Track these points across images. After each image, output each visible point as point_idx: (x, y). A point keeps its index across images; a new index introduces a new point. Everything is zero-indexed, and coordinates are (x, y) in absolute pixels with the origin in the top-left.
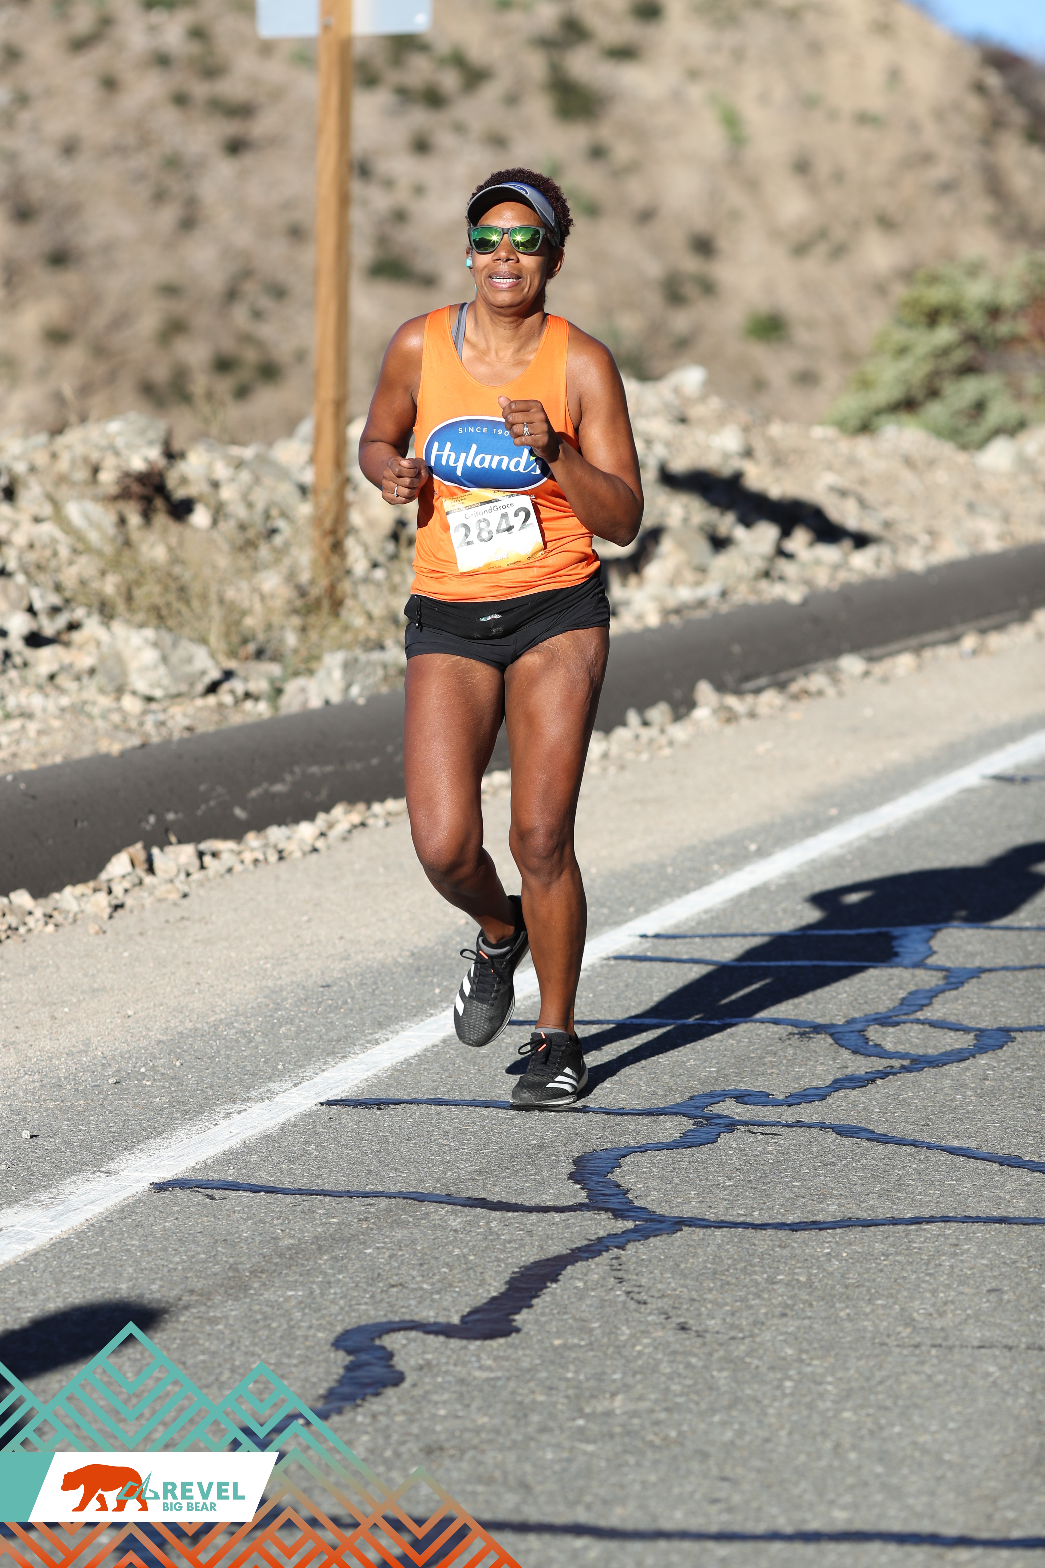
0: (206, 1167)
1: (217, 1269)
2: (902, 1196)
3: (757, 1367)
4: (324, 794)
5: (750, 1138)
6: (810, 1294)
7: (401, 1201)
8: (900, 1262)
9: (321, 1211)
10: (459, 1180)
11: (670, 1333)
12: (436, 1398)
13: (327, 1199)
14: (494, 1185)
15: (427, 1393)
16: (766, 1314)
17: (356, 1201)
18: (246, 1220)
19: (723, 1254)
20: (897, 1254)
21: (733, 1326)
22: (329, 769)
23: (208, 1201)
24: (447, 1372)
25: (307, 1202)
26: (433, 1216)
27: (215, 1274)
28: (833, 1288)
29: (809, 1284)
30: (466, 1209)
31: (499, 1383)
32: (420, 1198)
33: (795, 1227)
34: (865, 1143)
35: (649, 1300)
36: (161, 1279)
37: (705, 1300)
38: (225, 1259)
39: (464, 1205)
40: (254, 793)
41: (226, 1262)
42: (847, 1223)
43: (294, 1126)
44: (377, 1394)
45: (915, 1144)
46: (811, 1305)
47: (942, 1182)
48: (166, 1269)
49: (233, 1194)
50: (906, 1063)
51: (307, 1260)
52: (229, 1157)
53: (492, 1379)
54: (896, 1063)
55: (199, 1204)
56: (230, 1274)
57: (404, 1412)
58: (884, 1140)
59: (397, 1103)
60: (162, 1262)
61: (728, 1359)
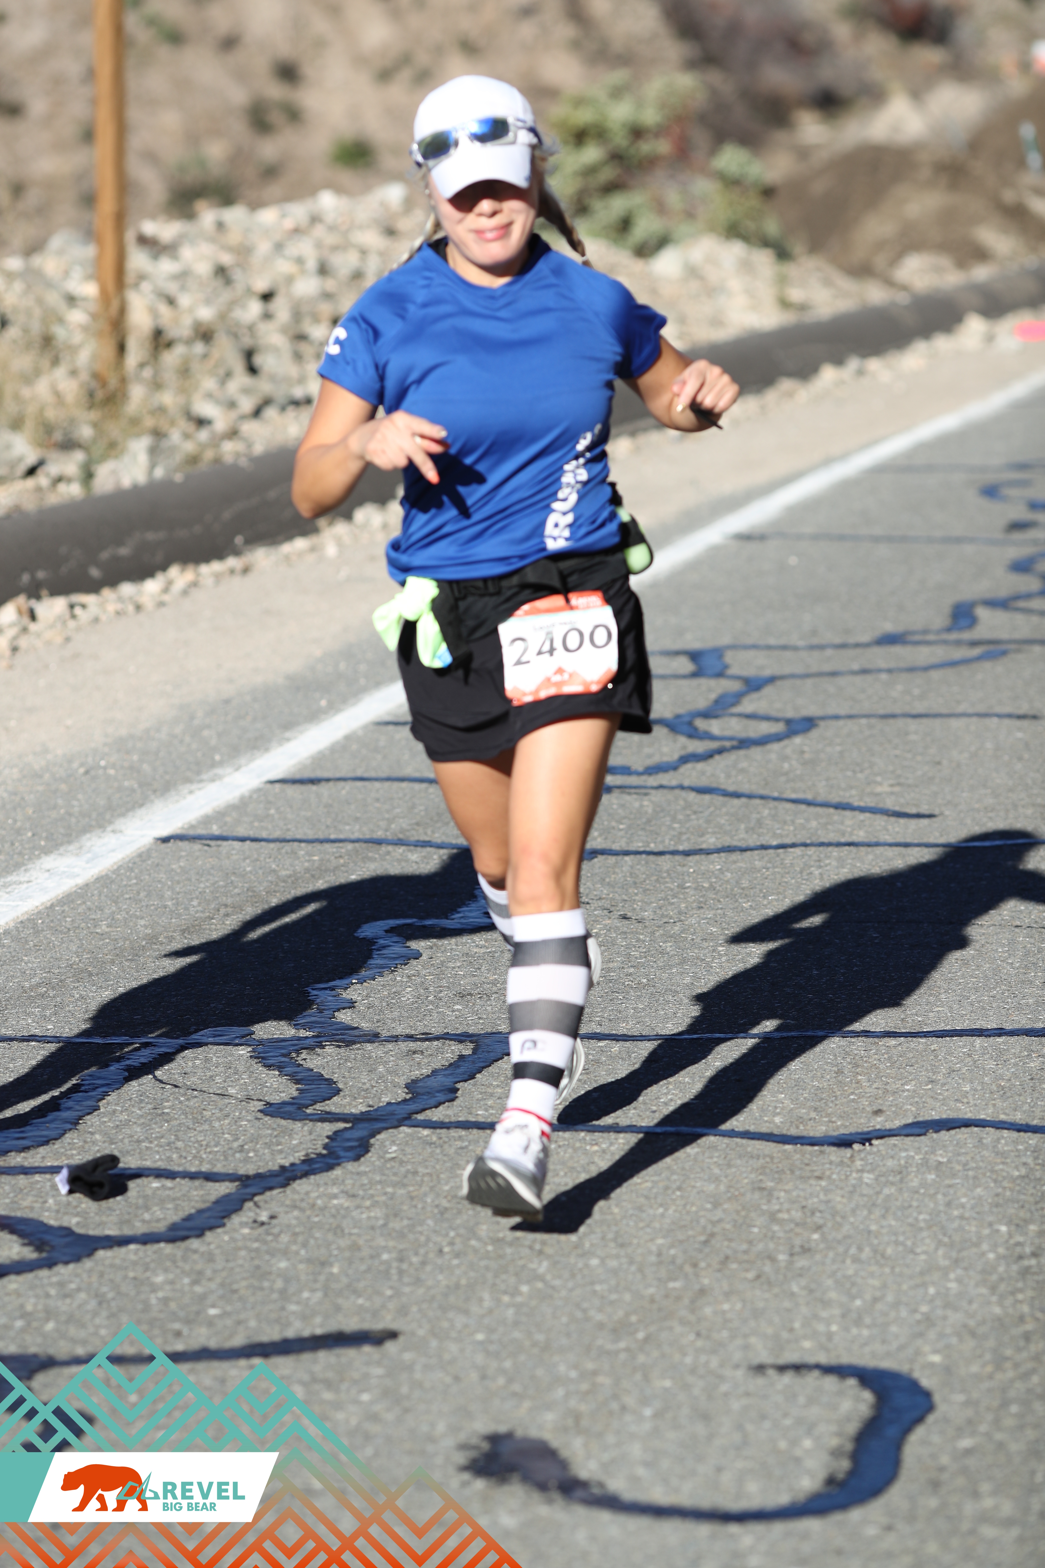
0: (192, 827)
1: (236, 891)
2: (765, 831)
3: (693, 940)
4: (159, 557)
5: (627, 798)
6: (716, 894)
7: (364, 845)
8: (779, 873)
9: (302, 853)
10: (402, 831)
11: (616, 921)
12: (451, 965)
13: (303, 845)
14: (433, 832)
15: (442, 962)
16: (686, 907)
17: (327, 846)
18: (244, 859)
19: (637, 872)
20: (774, 867)
21: (663, 916)
22: (161, 535)
23: (206, 848)
24: (451, 949)
25: (287, 847)
26: (393, 854)
27: (239, 894)
28: (732, 890)
29: (712, 888)
30: (419, 849)
31: (496, 955)
32: (379, 842)
33: (687, 853)
34: (721, 799)
35: (590, 901)
36: (197, 898)
37: (634, 900)
38: (240, 885)
39: (416, 846)
40: (105, 555)
41: (243, 886)
42: (729, 849)
43: (251, 797)
44: (406, 964)
45: (762, 797)
46: (719, 901)
47: (793, 822)
48: (197, 893)
49: (225, 843)
50: (735, 743)
51: (308, 883)
52: (207, 820)
53: (490, 952)
54: (728, 744)
55: (200, 850)
56: (250, 894)
57: (430, 974)
58: (737, 795)
59: (328, 780)
60: (192, 888)
61: (668, 937)
